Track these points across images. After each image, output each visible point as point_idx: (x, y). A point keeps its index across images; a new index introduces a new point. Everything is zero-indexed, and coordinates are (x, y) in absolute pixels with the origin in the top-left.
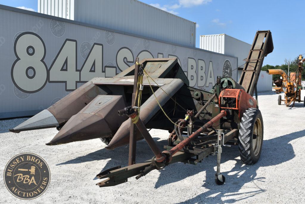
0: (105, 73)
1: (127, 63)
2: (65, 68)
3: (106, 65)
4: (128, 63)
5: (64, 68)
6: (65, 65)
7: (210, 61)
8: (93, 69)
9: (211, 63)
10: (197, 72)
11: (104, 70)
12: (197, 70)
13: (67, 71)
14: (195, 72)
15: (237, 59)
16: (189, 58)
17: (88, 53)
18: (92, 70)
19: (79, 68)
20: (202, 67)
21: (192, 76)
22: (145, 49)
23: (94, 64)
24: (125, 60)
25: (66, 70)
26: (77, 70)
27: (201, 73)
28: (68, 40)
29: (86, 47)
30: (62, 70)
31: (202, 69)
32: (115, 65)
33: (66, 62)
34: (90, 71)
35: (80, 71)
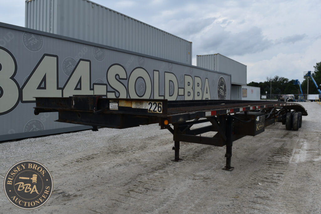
0: (93, 91)
1: (119, 80)
2: (43, 86)
3: (94, 83)
4: (121, 80)
5: (41, 86)
6: (43, 82)
7: (206, 78)
8: (79, 87)
9: (207, 79)
10: (193, 89)
11: (92, 88)
12: (194, 86)
13: (46, 89)
14: (192, 88)
15: (231, 76)
16: (185, 75)
17: (72, 70)
18: (77, 88)
19: (61, 86)
20: (198, 83)
21: (189, 92)
22: (139, 66)
23: (80, 81)
24: (117, 77)
25: (45, 88)
26: (58, 88)
27: (198, 89)
28: (46, 56)
29: (70, 63)
30: (39, 88)
31: (198, 85)
32: (106, 82)
33: (44, 79)
34: (75, 89)
35: (62, 89)
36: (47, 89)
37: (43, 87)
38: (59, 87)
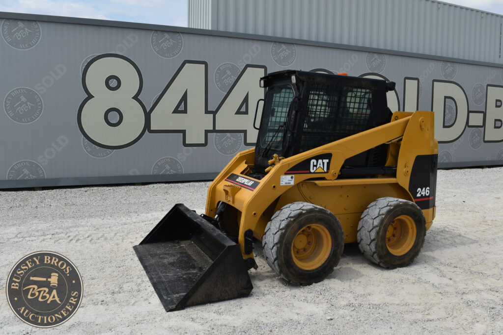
2: (182, 108)
5: (179, 109)
6: (183, 103)
8: (243, 109)
13: (186, 113)
18: (241, 111)
19: (212, 108)
21: (496, 120)
23: (246, 101)
25: (185, 111)
26: (207, 112)
28: (188, 63)
30: (176, 111)
33: (184, 98)
34: (236, 114)
35: (214, 113)
36: (188, 112)
37: (182, 111)
38: (209, 110)
